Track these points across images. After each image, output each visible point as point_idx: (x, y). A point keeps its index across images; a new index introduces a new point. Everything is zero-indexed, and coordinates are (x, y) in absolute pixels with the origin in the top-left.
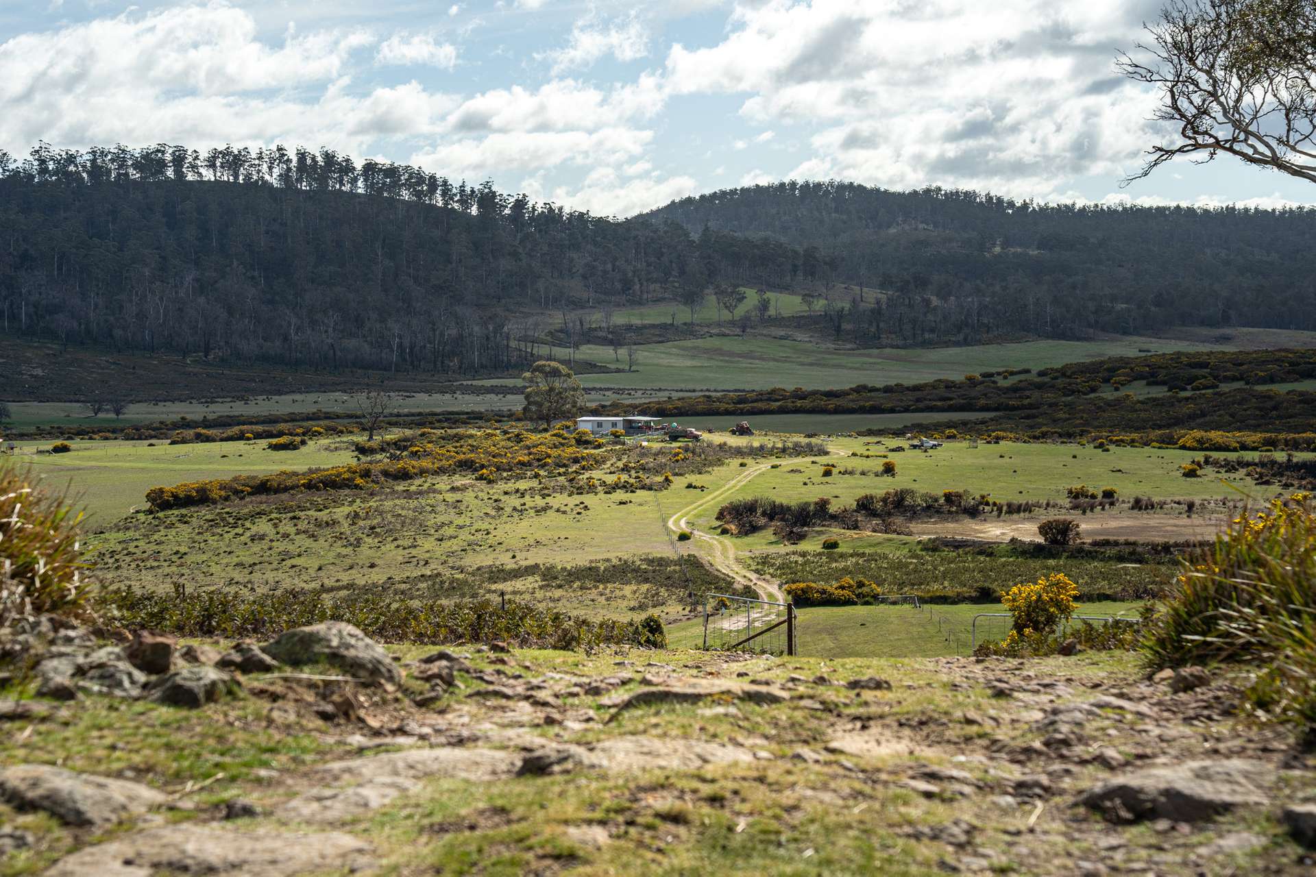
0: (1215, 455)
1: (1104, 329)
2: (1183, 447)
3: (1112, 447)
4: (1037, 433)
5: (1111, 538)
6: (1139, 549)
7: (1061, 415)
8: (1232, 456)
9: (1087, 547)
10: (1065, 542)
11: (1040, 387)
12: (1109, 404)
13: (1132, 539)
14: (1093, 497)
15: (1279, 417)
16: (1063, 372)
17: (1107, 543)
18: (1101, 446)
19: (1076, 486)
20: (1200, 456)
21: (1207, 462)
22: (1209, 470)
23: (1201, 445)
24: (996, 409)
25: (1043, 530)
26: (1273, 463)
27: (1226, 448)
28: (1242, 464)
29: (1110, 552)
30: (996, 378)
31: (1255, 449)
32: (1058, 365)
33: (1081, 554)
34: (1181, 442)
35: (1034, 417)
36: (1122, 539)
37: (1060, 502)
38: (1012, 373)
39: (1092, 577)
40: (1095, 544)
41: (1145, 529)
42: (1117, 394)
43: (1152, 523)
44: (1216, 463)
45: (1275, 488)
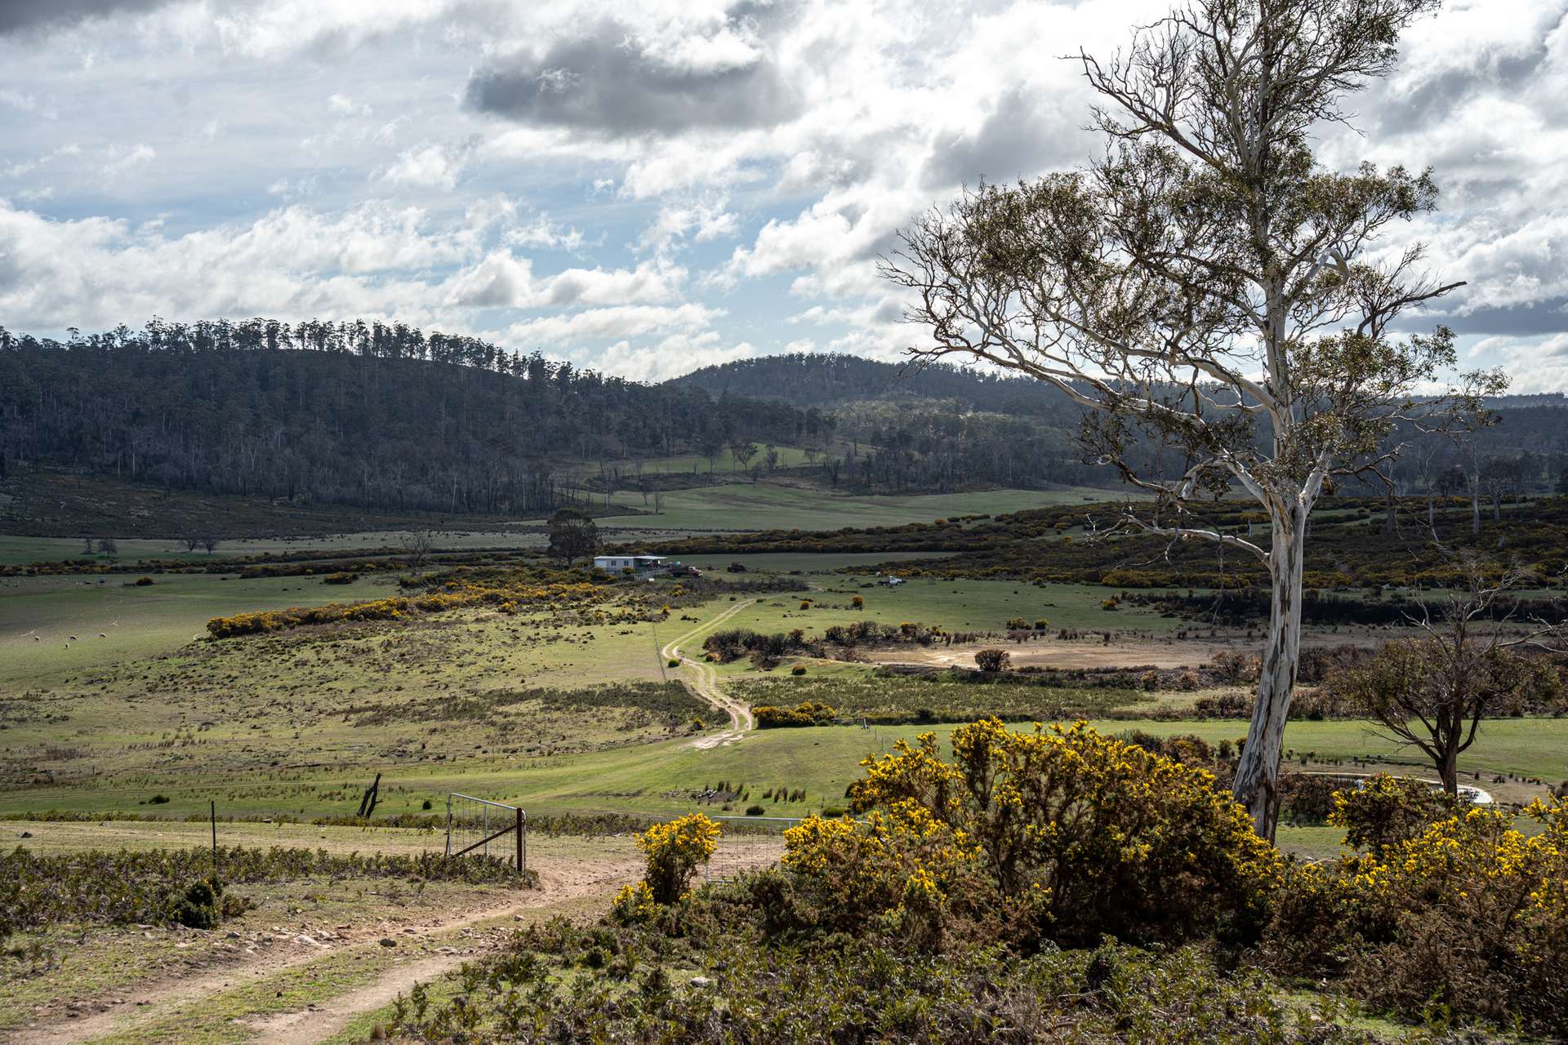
0: (1131, 591)
1: (1055, 481)
2: (1106, 585)
3: (1048, 584)
4: (990, 570)
5: (1036, 665)
6: (1058, 676)
7: (1011, 555)
8: (1145, 592)
9: (1015, 673)
10: (997, 670)
11: (996, 530)
12: (1050, 546)
13: (1052, 665)
14: (1028, 628)
15: (1187, 558)
16: (1017, 518)
17: (1031, 670)
18: (1039, 583)
19: (1014, 619)
20: (1118, 592)
21: (1124, 597)
22: (1125, 605)
23: (1123, 583)
24: (958, 550)
25: (979, 659)
26: (1177, 597)
27: (1140, 586)
28: (1153, 599)
29: (1034, 677)
30: (961, 523)
31: (1164, 586)
32: (1012, 512)
33: (1011, 679)
34: (1104, 581)
35: (989, 557)
36: (1044, 666)
37: (1000, 632)
38: (974, 519)
39: (1016, 701)
40: (1022, 671)
41: (1069, 655)
42: (1058, 537)
43: (1075, 651)
44: (1131, 598)
45: (1177, 621)
